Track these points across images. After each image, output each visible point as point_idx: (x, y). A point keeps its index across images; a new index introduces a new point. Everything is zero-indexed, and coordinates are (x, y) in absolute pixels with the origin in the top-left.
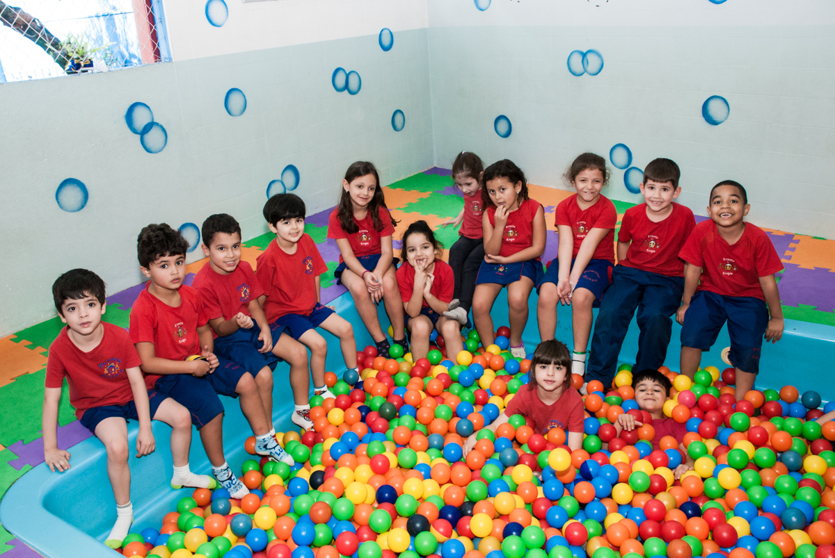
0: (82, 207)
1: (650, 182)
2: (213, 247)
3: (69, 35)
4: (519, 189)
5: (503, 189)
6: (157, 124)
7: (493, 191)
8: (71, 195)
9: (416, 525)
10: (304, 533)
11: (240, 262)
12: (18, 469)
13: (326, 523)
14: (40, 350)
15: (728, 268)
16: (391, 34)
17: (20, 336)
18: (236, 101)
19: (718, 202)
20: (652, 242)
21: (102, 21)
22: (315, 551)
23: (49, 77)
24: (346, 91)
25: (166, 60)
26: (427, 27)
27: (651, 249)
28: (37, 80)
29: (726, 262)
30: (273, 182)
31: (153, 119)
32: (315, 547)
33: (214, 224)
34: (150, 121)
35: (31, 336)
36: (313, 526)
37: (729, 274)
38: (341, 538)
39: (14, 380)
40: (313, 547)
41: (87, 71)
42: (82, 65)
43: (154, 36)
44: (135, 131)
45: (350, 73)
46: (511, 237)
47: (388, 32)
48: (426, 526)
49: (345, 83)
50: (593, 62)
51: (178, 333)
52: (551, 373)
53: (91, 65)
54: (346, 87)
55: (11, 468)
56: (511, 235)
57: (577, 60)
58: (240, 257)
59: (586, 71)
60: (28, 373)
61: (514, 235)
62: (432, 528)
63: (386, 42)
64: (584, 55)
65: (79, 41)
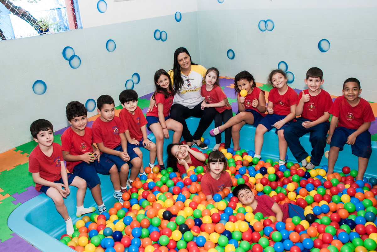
0: (44, 92)
1: (310, 78)
2: (102, 110)
3: (41, 17)
4: (252, 84)
5: (245, 84)
6: (76, 56)
7: (240, 85)
8: (40, 87)
9: (184, 228)
10: (137, 232)
11: (114, 116)
12: (16, 204)
13: (147, 228)
14: (26, 154)
15: (350, 117)
16: (180, 14)
17: (18, 149)
18: (111, 45)
19: (348, 90)
20: (312, 106)
21: (56, 11)
22: (141, 240)
23: (30, 36)
24: (160, 40)
25: (80, 28)
26: (197, 11)
27: (311, 109)
28: (24, 38)
29: (349, 114)
30: (128, 80)
31: (74, 54)
32: (142, 238)
33: (102, 100)
34: (73, 54)
35: (23, 148)
36: (141, 229)
37: (350, 120)
38: (152, 234)
39: (15, 167)
40: (140, 238)
41: (46, 33)
42: (44, 31)
43: (75, 18)
44: (67, 59)
45: (162, 32)
46: (248, 105)
47: (179, 13)
48: (188, 229)
49: (160, 36)
50: (270, 25)
51: (82, 147)
52: (217, 166)
53: (48, 30)
54: (160, 38)
55: (13, 204)
56: (248, 104)
57: (262, 24)
58: (114, 114)
59: (267, 29)
60: (21, 164)
61: (250, 104)
62: (191, 230)
63: (178, 18)
64: (266, 22)
65: (46, 20)
